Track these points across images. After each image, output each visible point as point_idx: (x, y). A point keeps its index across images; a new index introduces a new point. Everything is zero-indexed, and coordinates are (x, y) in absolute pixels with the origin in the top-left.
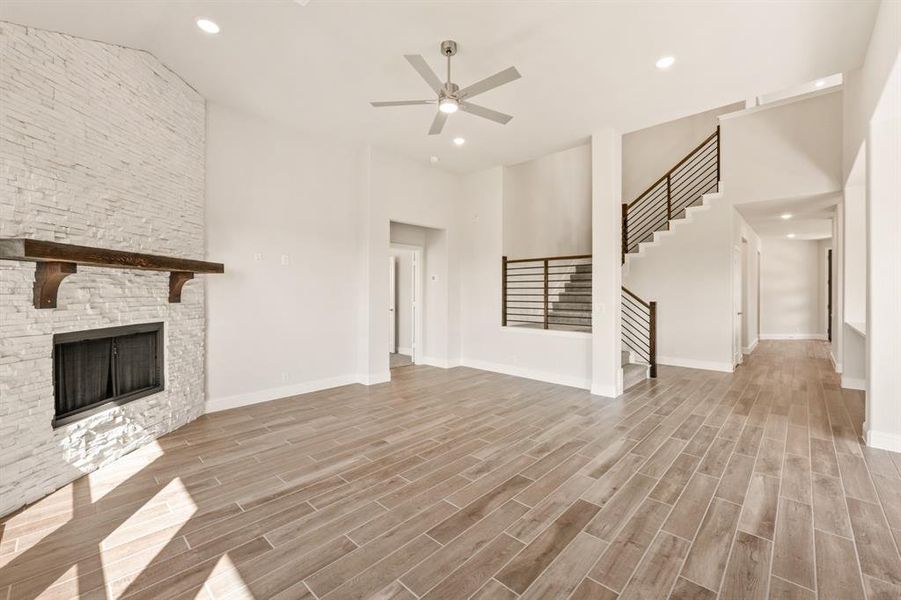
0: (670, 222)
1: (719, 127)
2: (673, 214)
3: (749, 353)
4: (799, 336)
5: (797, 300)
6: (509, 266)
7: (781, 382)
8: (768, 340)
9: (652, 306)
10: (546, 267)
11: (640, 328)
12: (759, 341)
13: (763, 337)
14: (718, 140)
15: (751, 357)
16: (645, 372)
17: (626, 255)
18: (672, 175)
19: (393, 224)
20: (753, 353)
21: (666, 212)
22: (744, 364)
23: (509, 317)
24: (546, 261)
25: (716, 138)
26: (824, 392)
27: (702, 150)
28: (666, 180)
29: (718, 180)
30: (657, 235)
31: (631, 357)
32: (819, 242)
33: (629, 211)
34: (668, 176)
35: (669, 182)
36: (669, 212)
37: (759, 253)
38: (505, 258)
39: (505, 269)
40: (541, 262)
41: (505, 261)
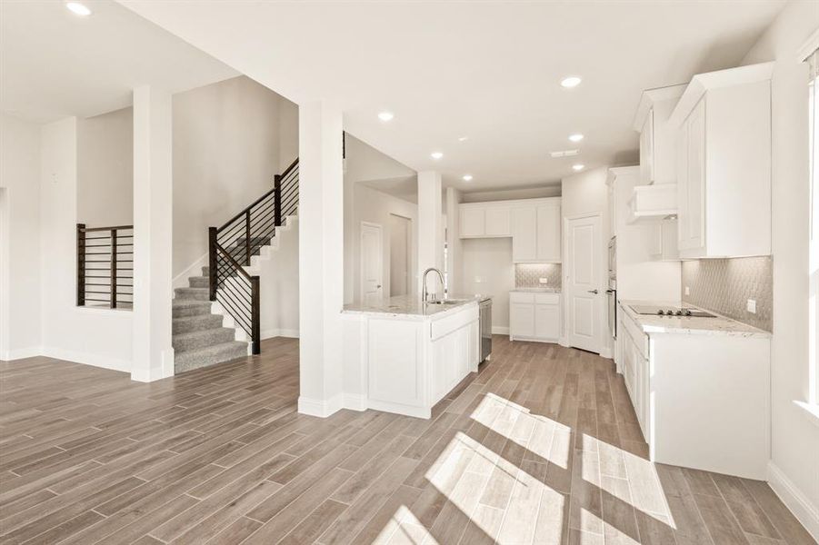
9: (254, 280)
10: (115, 237)
11: (231, 288)
16: (243, 349)
17: (277, 228)
24: (114, 230)
31: (237, 335)
38: (81, 227)
39: (82, 239)
40: (110, 232)
41: (82, 230)
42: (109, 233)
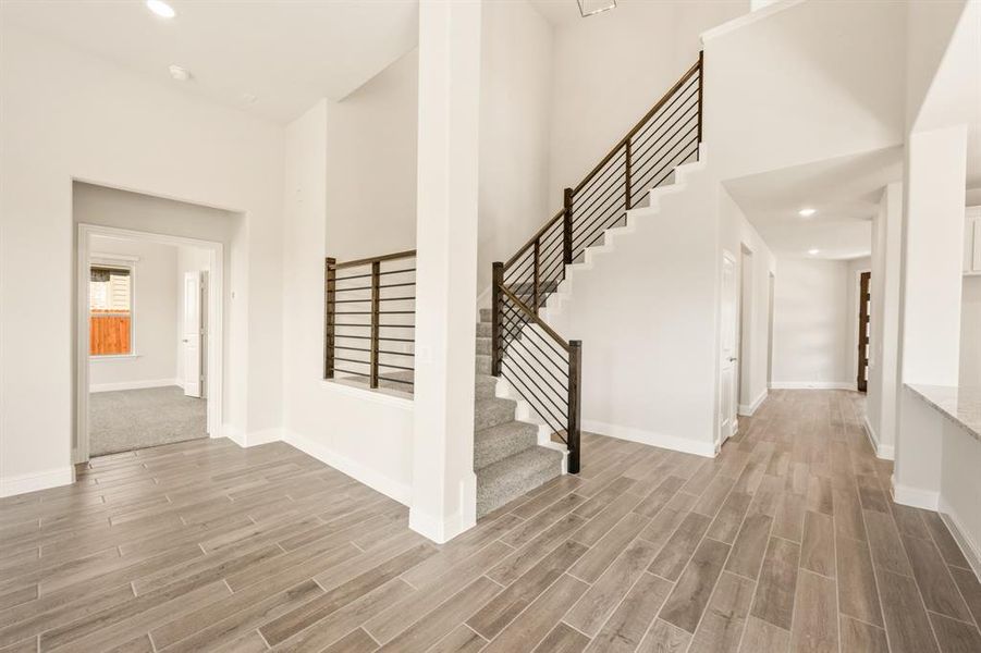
0: (629, 212)
1: (702, 53)
2: (633, 201)
3: (751, 414)
4: (821, 384)
5: (819, 338)
6: (339, 273)
7: (788, 485)
8: (782, 390)
9: (574, 348)
10: (376, 274)
12: (770, 391)
13: (775, 385)
14: (701, 77)
15: (753, 422)
16: (557, 463)
17: (567, 266)
18: (633, 140)
19: (78, 185)
20: (757, 413)
21: (624, 199)
22: (739, 436)
23: (338, 365)
24: (376, 263)
25: (697, 74)
26: (864, 512)
27: (678, 94)
28: (624, 148)
29: (700, 141)
30: (609, 234)
31: (540, 435)
32: (850, 262)
33: (575, 199)
34: (627, 142)
35: (628, 151)
36: (629, 198)
37: (772, 276)
38: (330, 261)
39: (331, 280)
40: (371, 266)
41: (332, 267)
42: (368, 269)
